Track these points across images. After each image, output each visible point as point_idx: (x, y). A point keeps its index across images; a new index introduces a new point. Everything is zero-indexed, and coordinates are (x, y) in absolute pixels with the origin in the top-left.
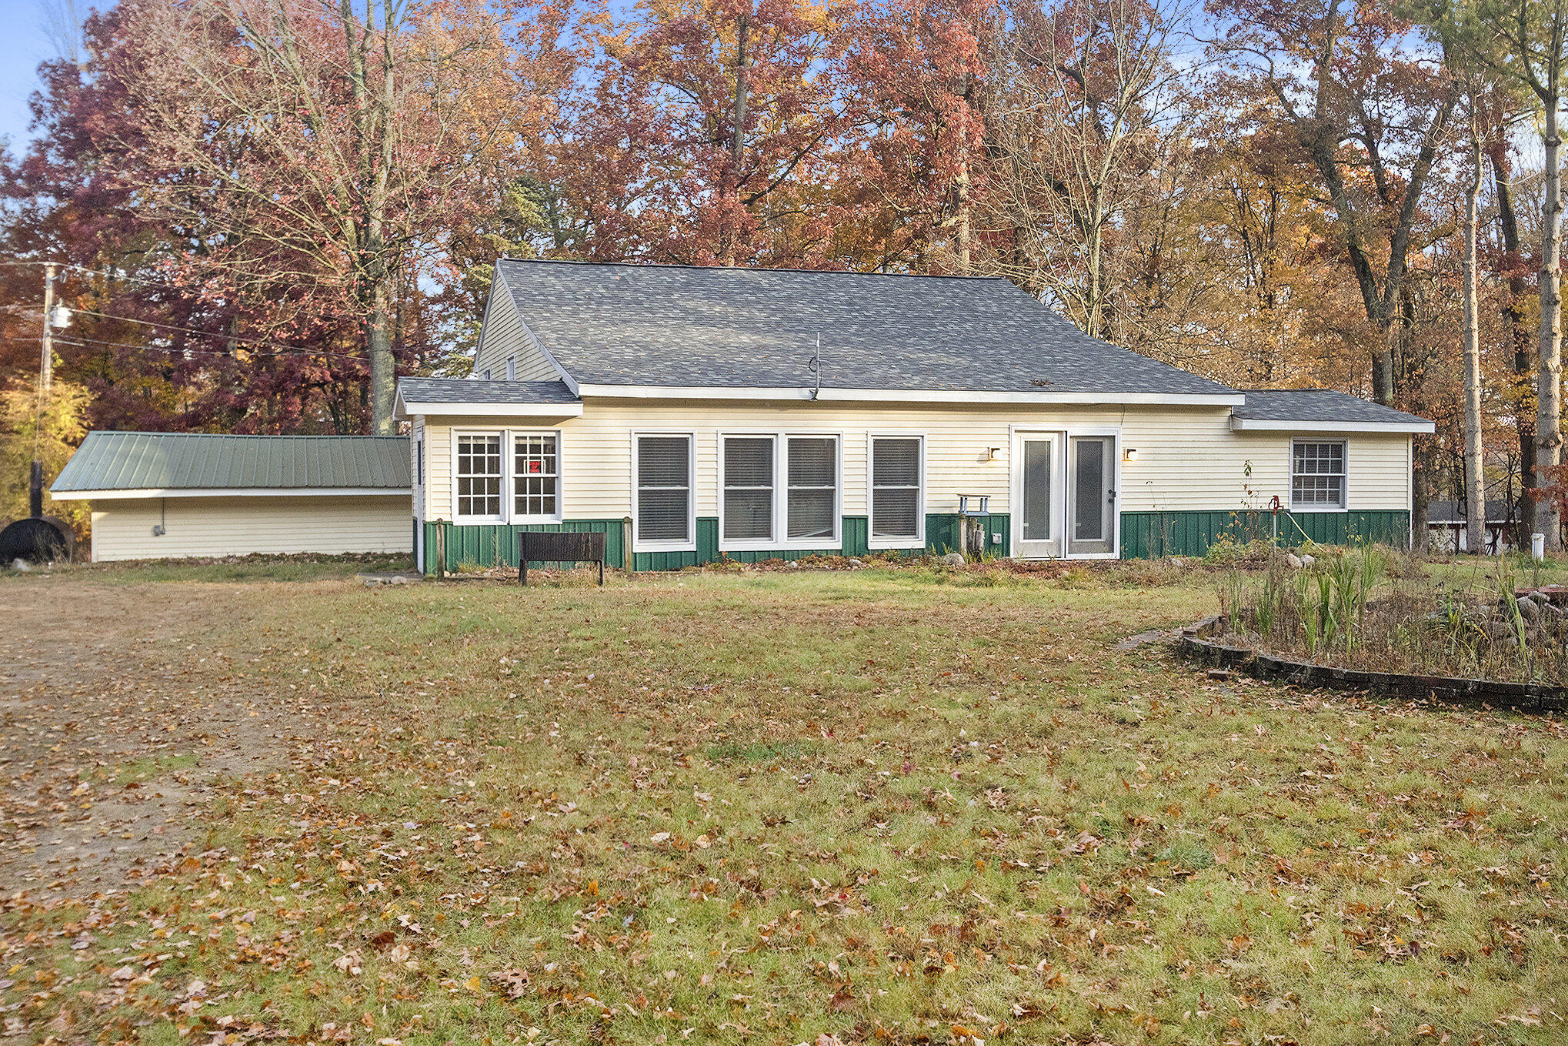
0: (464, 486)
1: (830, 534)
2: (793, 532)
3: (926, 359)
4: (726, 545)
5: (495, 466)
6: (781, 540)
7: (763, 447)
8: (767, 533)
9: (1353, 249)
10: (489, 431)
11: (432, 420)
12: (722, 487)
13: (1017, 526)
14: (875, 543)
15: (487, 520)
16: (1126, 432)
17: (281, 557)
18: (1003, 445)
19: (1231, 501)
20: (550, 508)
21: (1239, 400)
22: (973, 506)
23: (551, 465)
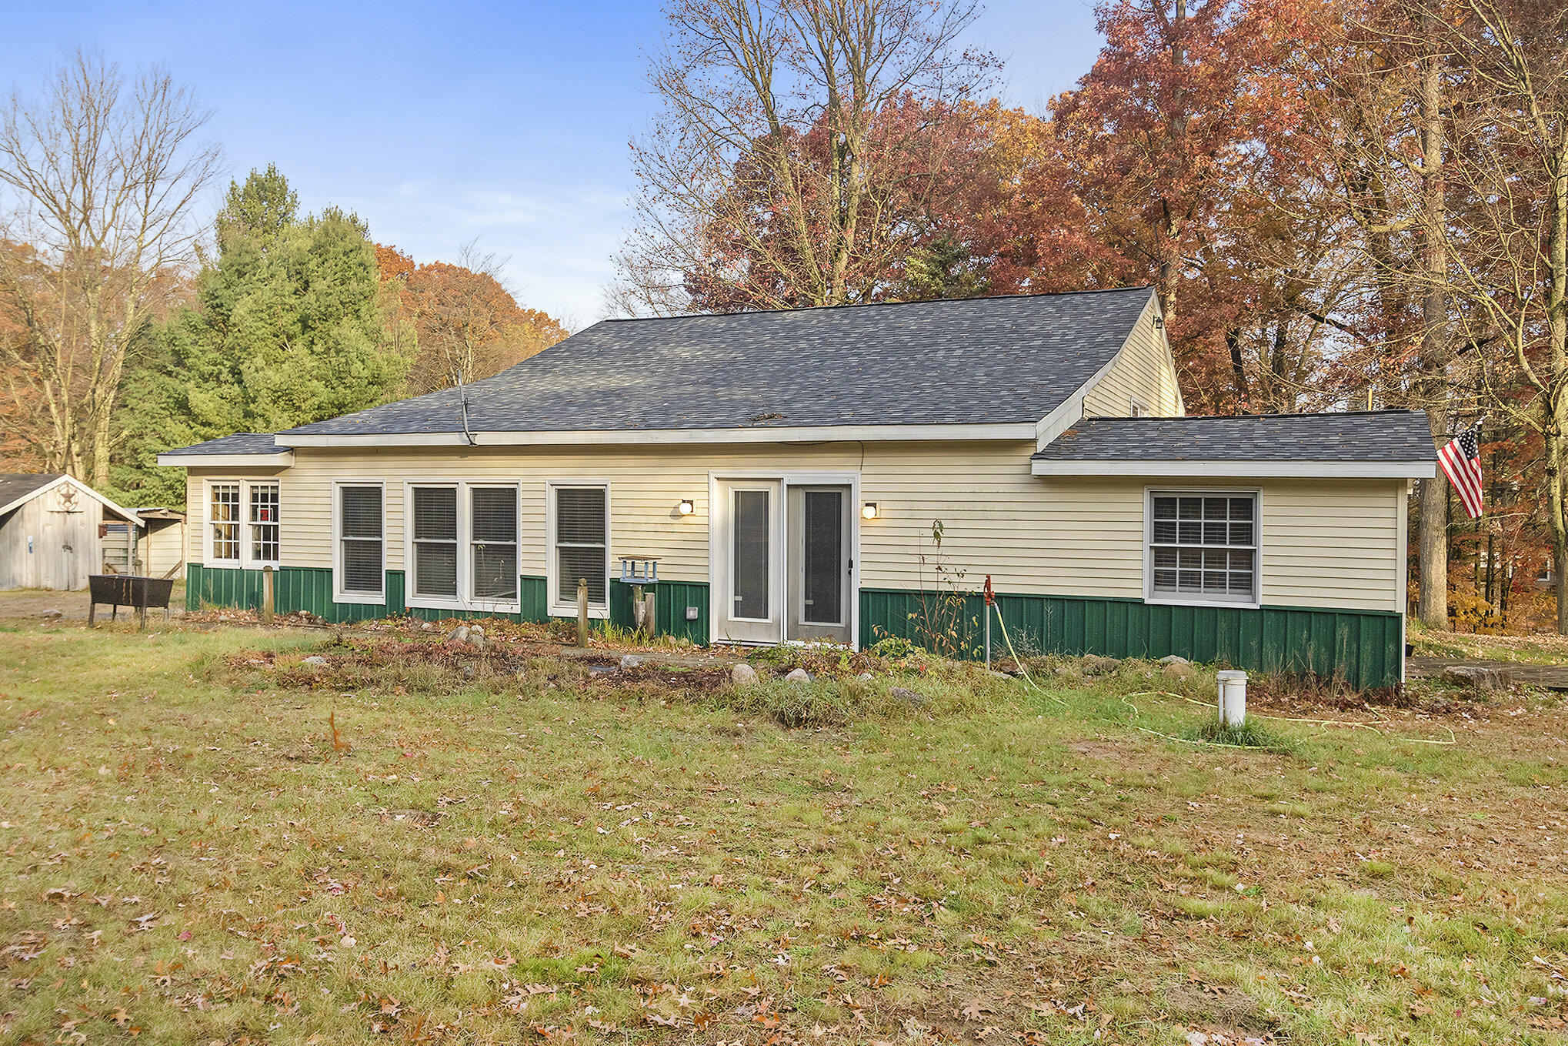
0: (217, 532)
1: (511, 596)
2: (480, 590)
4: (413, 600)
5: (237, 513)
6: (465, 598)
7: (446, 498)
8: (452, 590)
10: (228, 480)
12: (412, 539)
13: (721, 599)
14: (557, 609)
15: (230, 563)
16: (865, 478)
18: (702, 498)
20: (275, 554)
23: (274, 515)
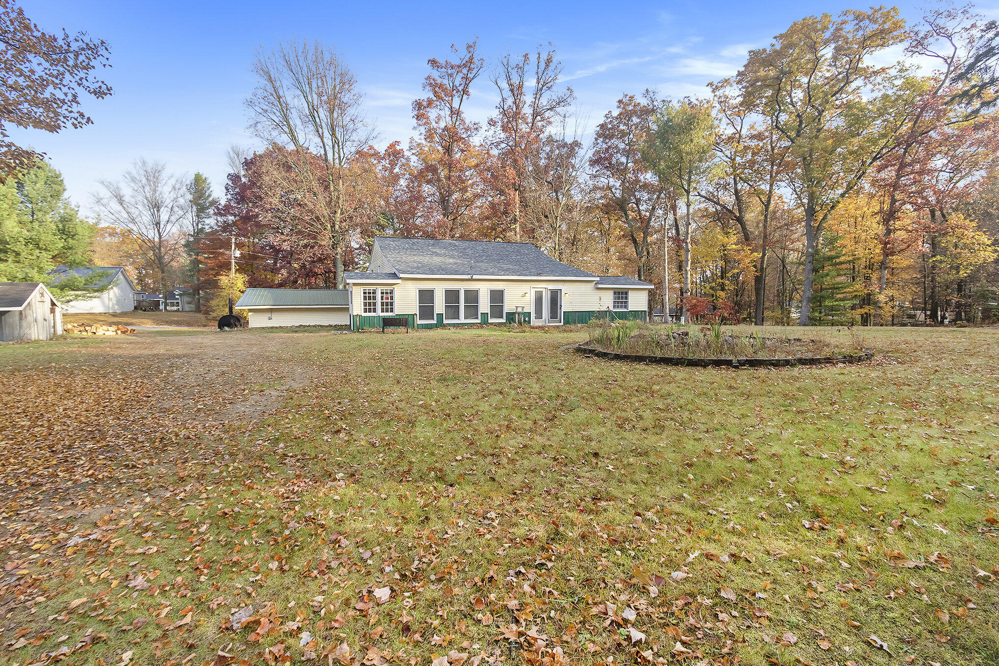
0: (365, 304)
1: (477, 318)
2: (466, 318)
3: (505, 267)
4: (445, 322)
5: (374, 298)
6: (462, 320)
7: (457, 292)
8: (458, 318)
9: (632, 236)
10: (372, 288)
11: (354, 284)
12: (444, 305)
13: (533, 316)
14: (491, 321)
15: (372, 314)
16: (564, 288)
17: (309, 326)
18: (529, 292)
19: (595, 308)
20: (392, 311)
21: (598, 279)
22: (520, 310)
23: (392, 298)
